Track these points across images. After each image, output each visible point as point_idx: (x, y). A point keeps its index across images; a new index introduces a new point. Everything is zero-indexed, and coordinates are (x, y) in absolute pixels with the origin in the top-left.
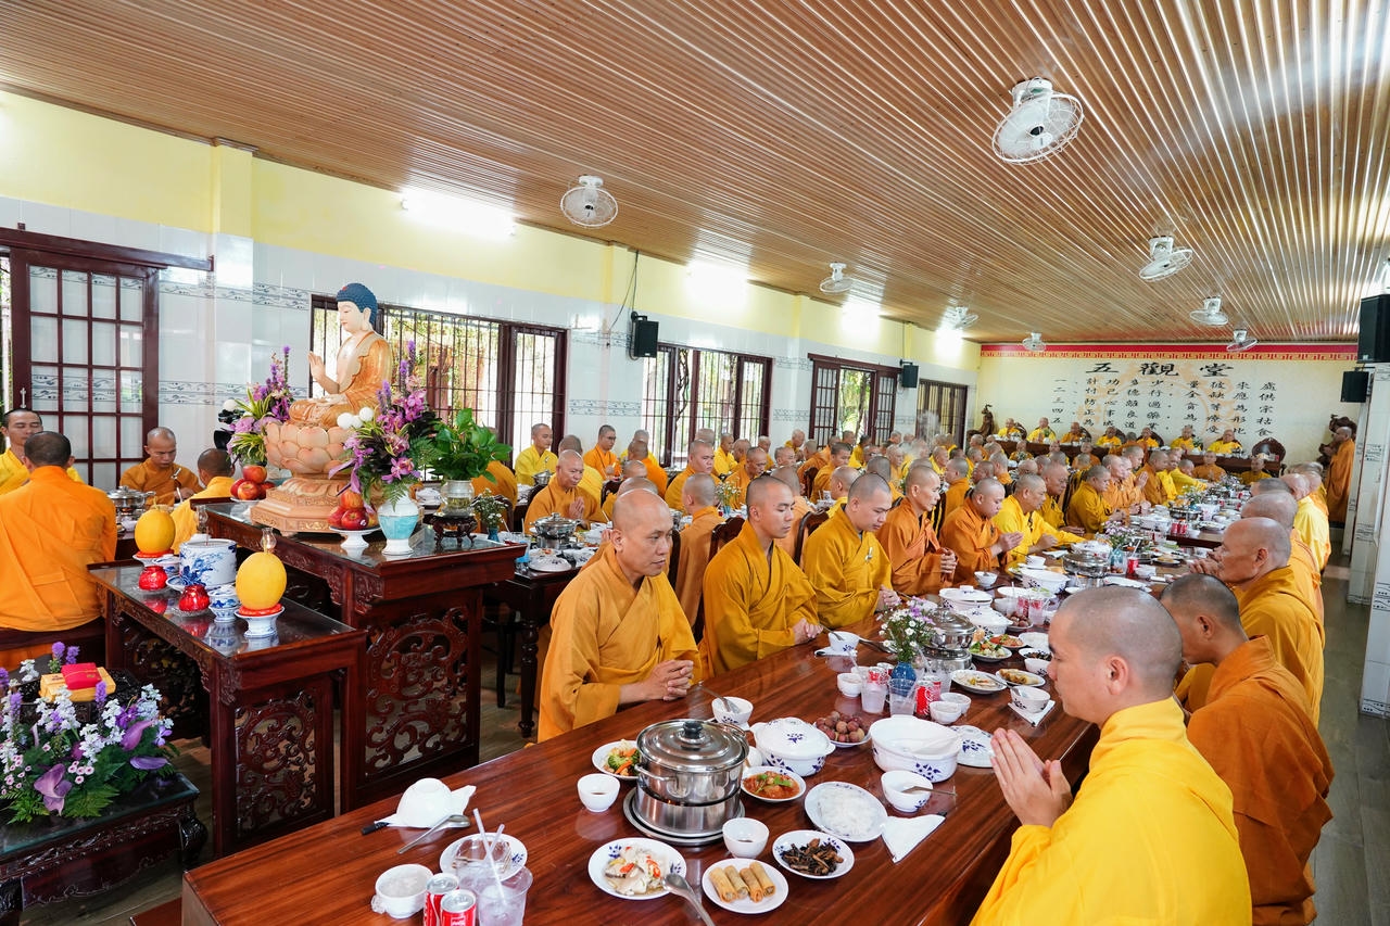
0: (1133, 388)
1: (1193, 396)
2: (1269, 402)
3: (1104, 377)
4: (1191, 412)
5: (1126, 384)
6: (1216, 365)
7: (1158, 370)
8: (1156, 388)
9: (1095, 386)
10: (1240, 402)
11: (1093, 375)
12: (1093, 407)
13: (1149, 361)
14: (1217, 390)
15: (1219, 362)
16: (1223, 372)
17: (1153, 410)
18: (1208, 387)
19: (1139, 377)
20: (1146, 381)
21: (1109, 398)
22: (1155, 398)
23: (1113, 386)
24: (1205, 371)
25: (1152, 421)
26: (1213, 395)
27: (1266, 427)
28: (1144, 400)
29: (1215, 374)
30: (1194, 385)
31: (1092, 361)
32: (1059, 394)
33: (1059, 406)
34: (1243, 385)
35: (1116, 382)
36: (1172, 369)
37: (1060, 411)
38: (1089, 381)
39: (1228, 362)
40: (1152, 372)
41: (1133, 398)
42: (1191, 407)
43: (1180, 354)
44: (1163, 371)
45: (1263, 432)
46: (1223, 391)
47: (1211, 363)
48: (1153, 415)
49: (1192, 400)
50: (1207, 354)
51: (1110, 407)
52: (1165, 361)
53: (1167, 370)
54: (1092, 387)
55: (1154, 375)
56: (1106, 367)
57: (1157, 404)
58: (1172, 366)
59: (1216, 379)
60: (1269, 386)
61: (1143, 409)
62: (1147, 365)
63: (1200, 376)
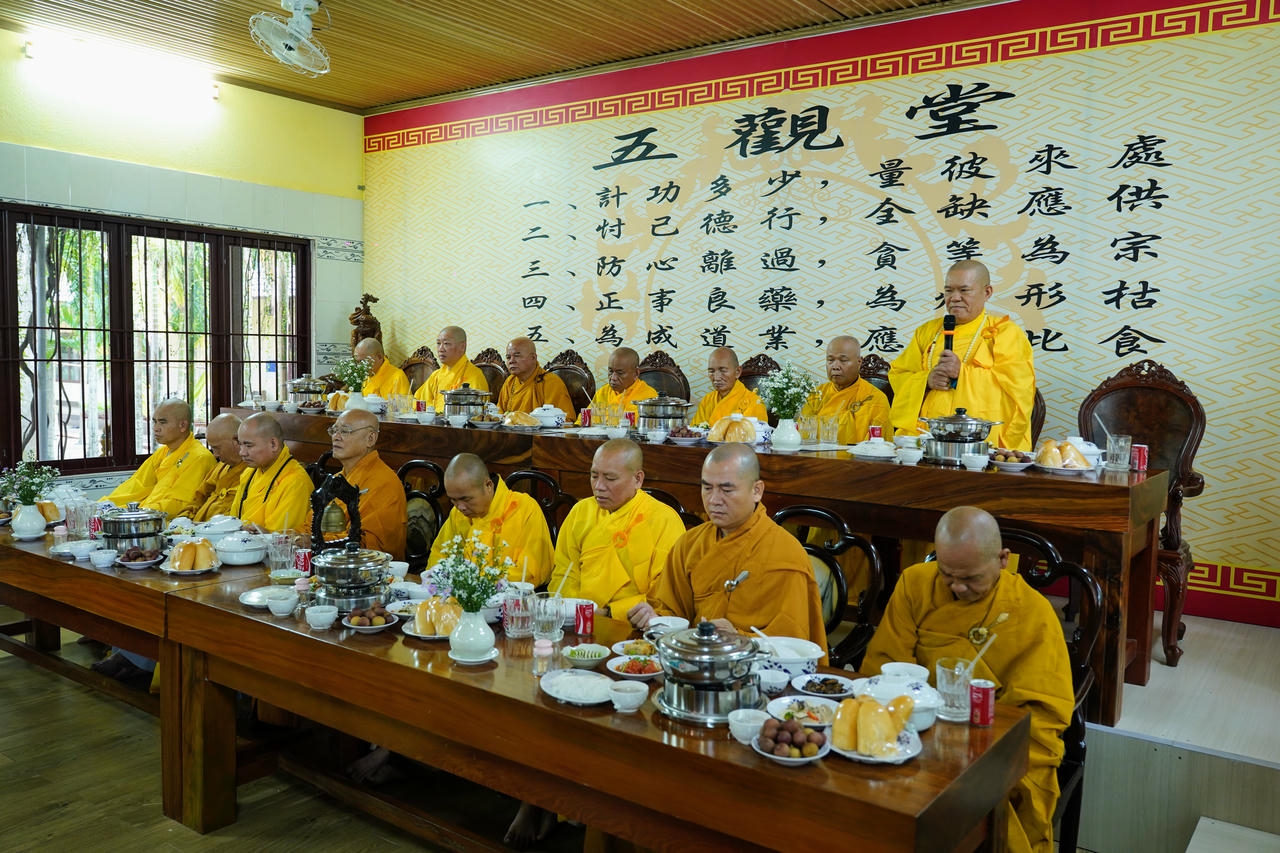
0: (715, 209)
1: (888, 218)
2: (1144, 219)
3: (643, 175)
4: (886, 277)
5: (697, 201)
6: (955, 89)
7: (784, 135)
8: (781, 201)
9: (621, 213)
10: (1041, 226)
11: (612, 177)
12: (617, 284)
13: (757, 105)
14: (964, 187)
15: (966, 77)
16: (982, 115)
17: (777, 279)
18: (935, 177)
19: (731, 164)
20: (752, 173)
21: (657, 249)
22: (776, 239)
23: (662, 208)
24: (924, 119)
25: (774, 318)
26: (952, 208)
27: (1140, 320)
28: (750, 243)
29: (954, 125)
30: (892, 174)
31: (604, 132)
32: (536, 249)
33: (535, 287)
34: (1049, 157)
35: (671, 191)
36: (822, 128)
37: (538, 302)
38: (604, 197)
39: (996, 75)
40: (768, 143)
41: (719, 242)
42: (887, 257)
43: (843, 65)
44: (796, 136)
45: (1127, 339)
46: (984, 190)
47: (936, 83)
48: (778, 299)
49: (891, 234)
50: (925, 52)
51: (661, 280)
52: (796, 101)
53: (810, 127)
54: (610, 214)
55: (772, 155)
56: (640, 145)
57: (784, 259)
58: (824, 111)
59: (959, 144)
60: (1144, 149)
61: (747, 282)
62: (750, 118)
63: (905, 137)
